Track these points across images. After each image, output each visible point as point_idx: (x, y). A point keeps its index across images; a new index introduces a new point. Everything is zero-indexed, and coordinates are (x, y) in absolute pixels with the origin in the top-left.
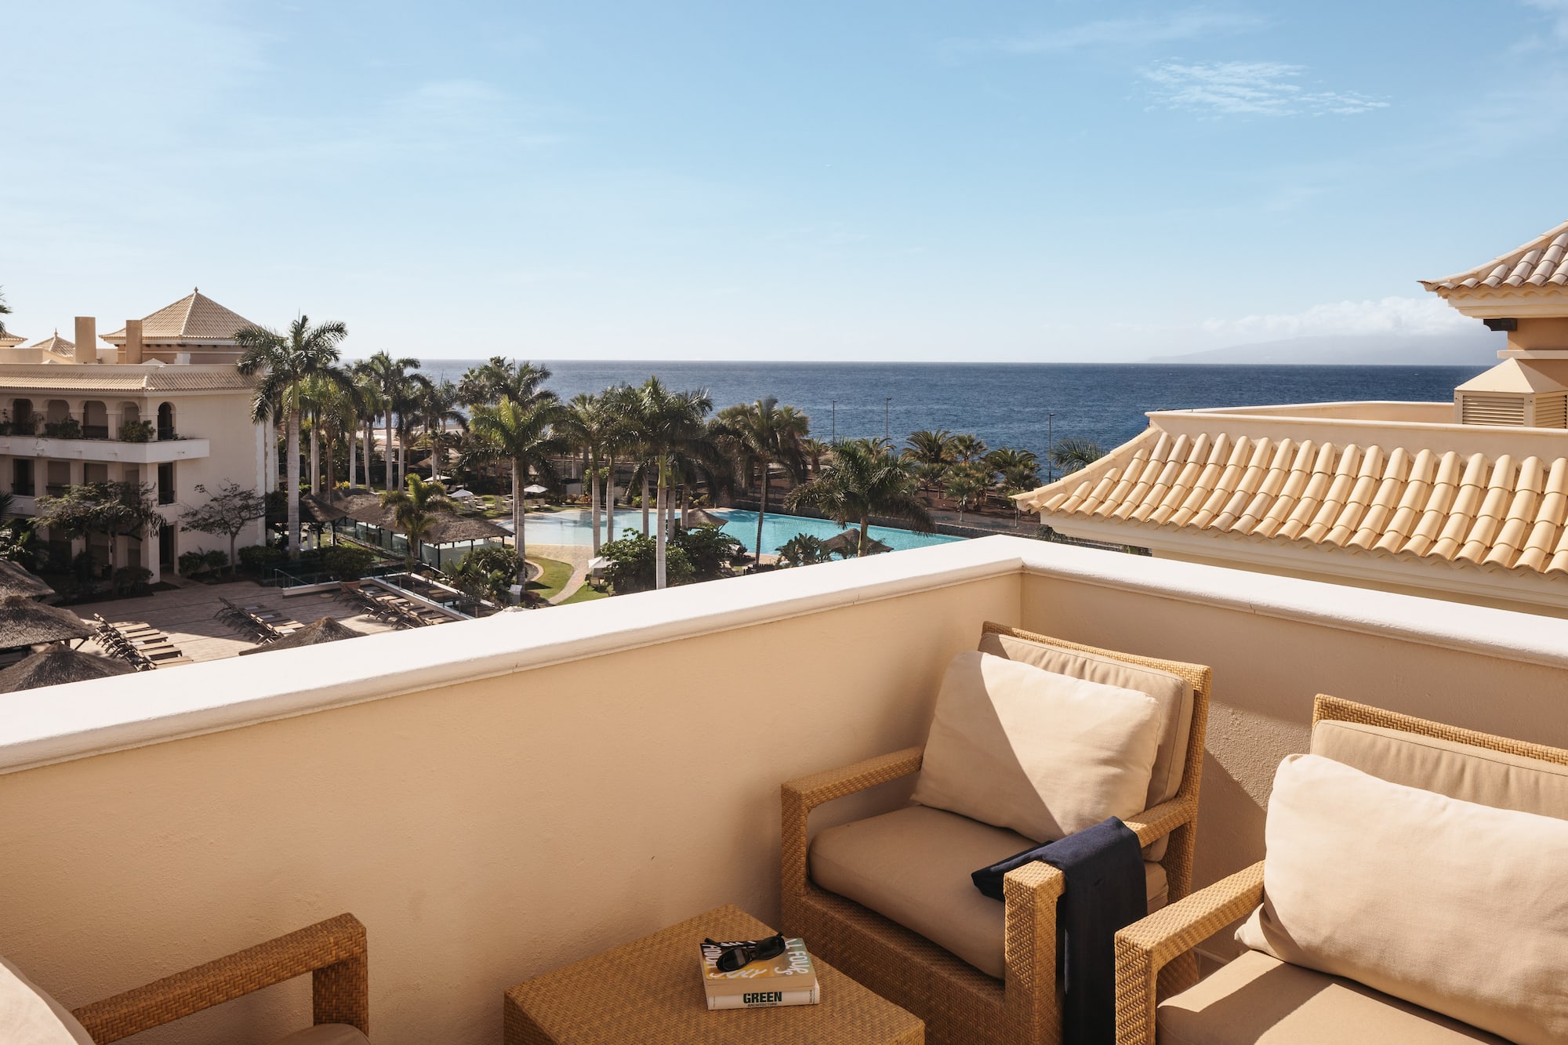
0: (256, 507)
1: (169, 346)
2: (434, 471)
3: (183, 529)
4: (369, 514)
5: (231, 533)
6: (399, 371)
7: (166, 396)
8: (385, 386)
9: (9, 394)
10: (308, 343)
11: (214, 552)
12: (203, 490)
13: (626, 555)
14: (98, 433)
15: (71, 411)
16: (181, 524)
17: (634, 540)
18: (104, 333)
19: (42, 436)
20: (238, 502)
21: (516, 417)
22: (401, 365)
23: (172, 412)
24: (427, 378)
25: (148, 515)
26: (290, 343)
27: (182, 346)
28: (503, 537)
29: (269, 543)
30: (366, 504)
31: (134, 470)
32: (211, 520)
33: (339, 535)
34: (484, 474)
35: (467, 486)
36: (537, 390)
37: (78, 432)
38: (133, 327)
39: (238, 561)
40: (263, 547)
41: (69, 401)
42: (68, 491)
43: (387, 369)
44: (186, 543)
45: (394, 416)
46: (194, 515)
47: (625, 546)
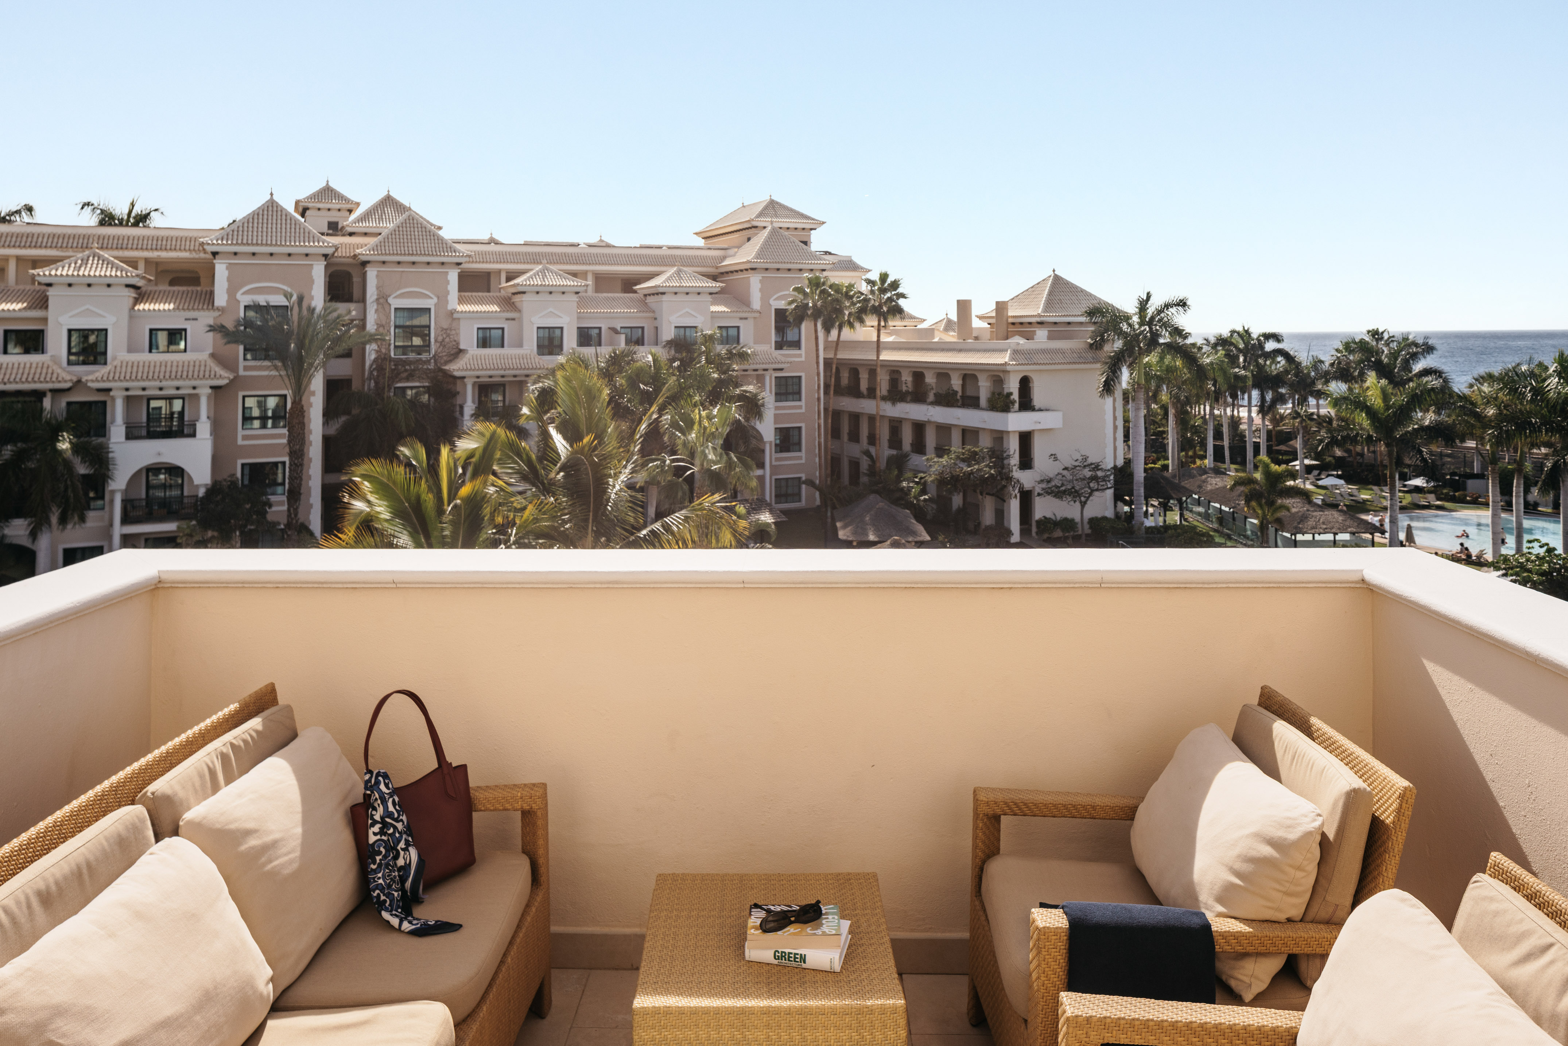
0: (1105, 479)
1: (1030, 323)
2: (1300, 455)
3: (1039, 495)
4: (1220, 495)
5: (1081, 502)
6: (1261, 346)
7: (1026, 370)
8: (1245, 361)
9: (910, 367)
10: (1152, 318)
11: (1066, 519)
12: (1056, 459)
13: (1529, 571)
14: (971, 402)
15: (953, 382)
16: (1038, 490)
17: (1542, 554)
18: (980, 313)
19: (932, 403)
20: (1087, 473)
21: (1385, 397)
22: (1262, 339)
23: (1031, 385)
24: (1292, 353)
25: (1009, 479)
26: (1136, 319)
27: (1041, 323)
28: (1372, 534)
29: (1117, 515)
30: (1220, 484)
31: (999, 436)
32: (1063, 488)
33: (1187, 514)
34: (1361, 461)
35: (1340, 473)
36: (1418, 367)
37: (958, 400)
38: (1001, 307)
39: (1088, 530)
40: (1110, 519)
41: (951, 373)
42: (948, 452)
43: (1246, 344)
44: (1043, 508)
45: (1255, 394)
46: (1049, 481)
47: (1528, 560)
